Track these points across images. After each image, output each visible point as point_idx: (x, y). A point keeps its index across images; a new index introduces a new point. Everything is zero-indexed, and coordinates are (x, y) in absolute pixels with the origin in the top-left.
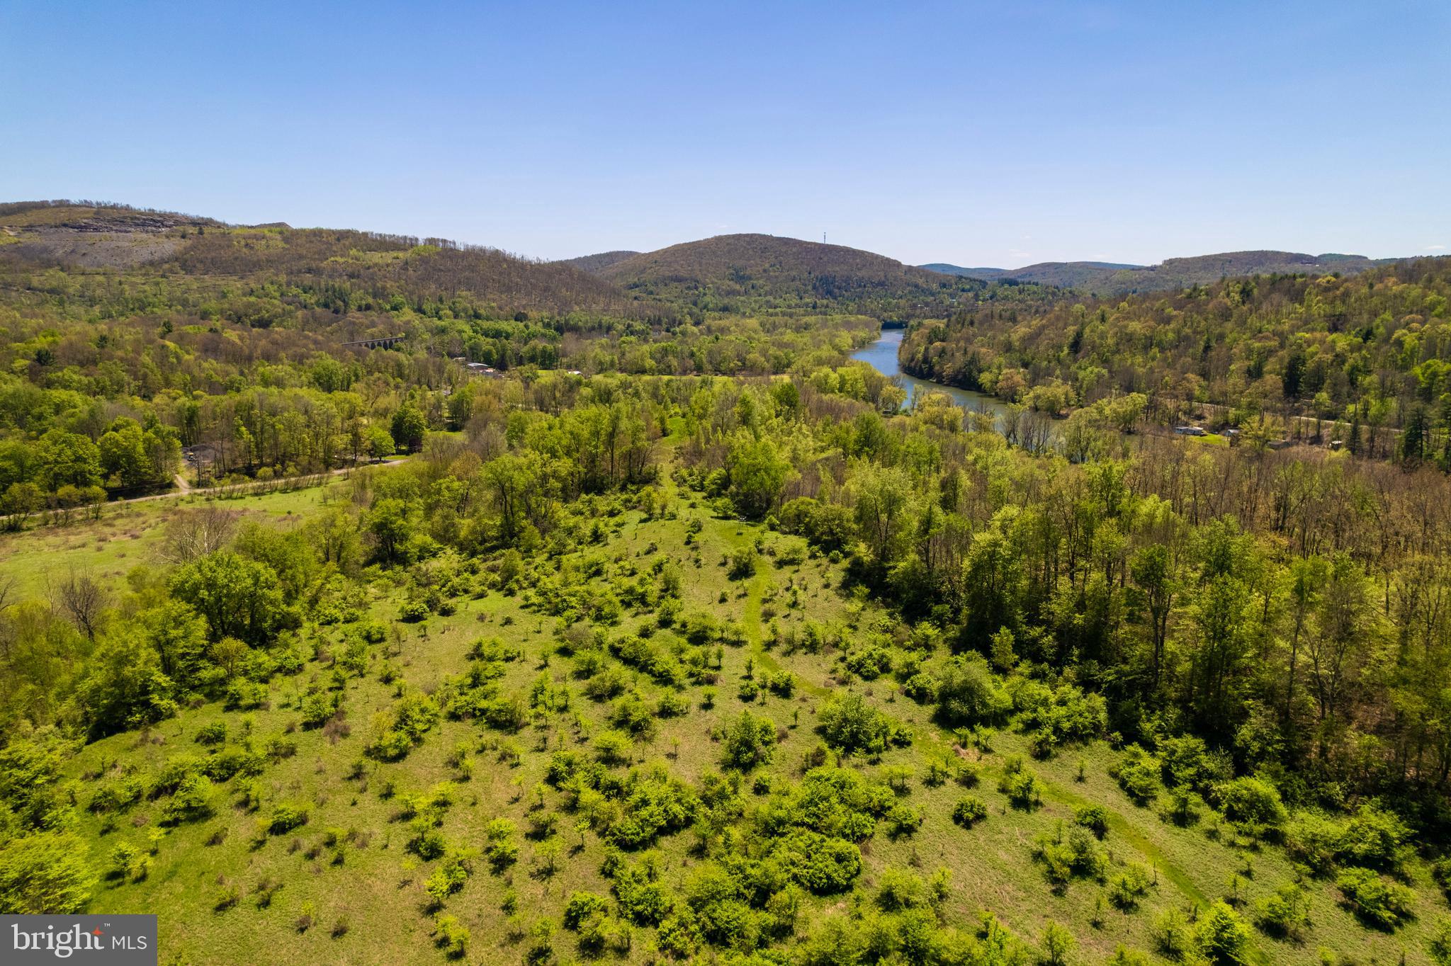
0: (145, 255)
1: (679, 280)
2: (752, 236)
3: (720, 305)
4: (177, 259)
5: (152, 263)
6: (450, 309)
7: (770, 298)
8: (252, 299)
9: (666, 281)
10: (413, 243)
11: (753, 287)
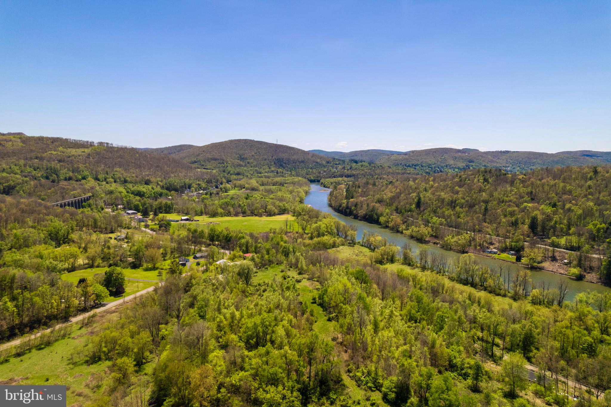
1: (216, 160)
2: (246, 140)
3: (236, 172)
6: (112, 178)
7: (257, 168)
9: (209, 160)
10: (91, 144)
11: (248, 163)
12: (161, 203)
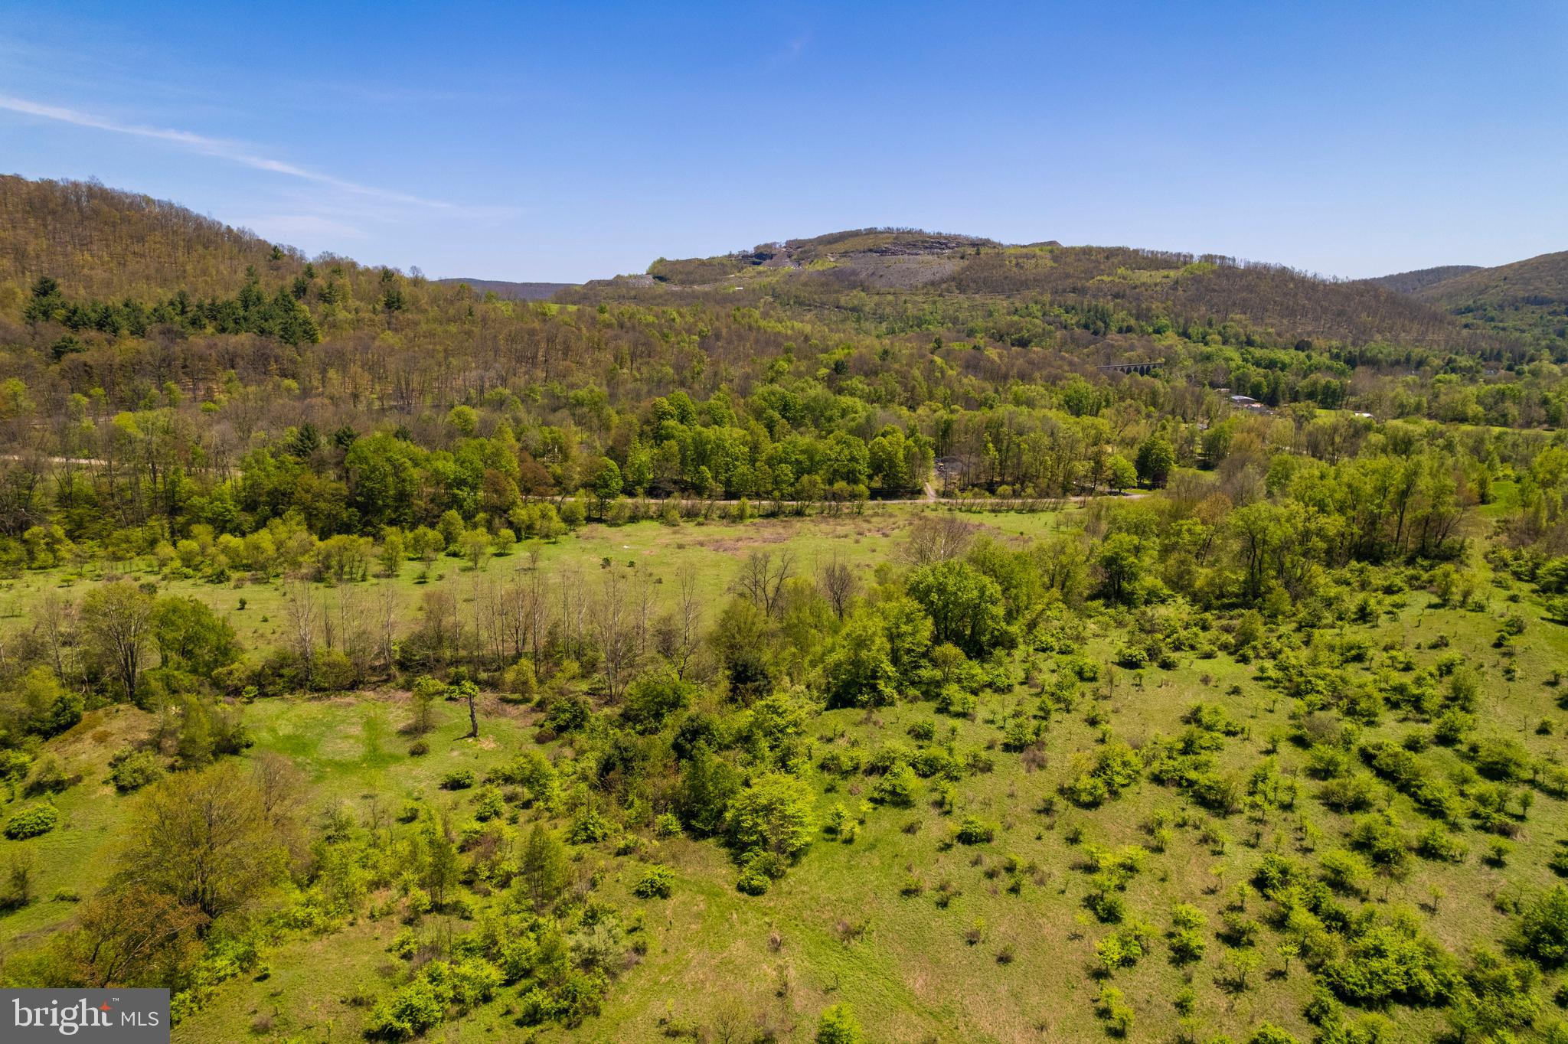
0: (928, 276)
1: (1539, 301)
4: (954, 279)
5: (933, 284)
6: (1220, 333)
8: (1016, 318)
9: (1516, 304)
12: (1316, 383)
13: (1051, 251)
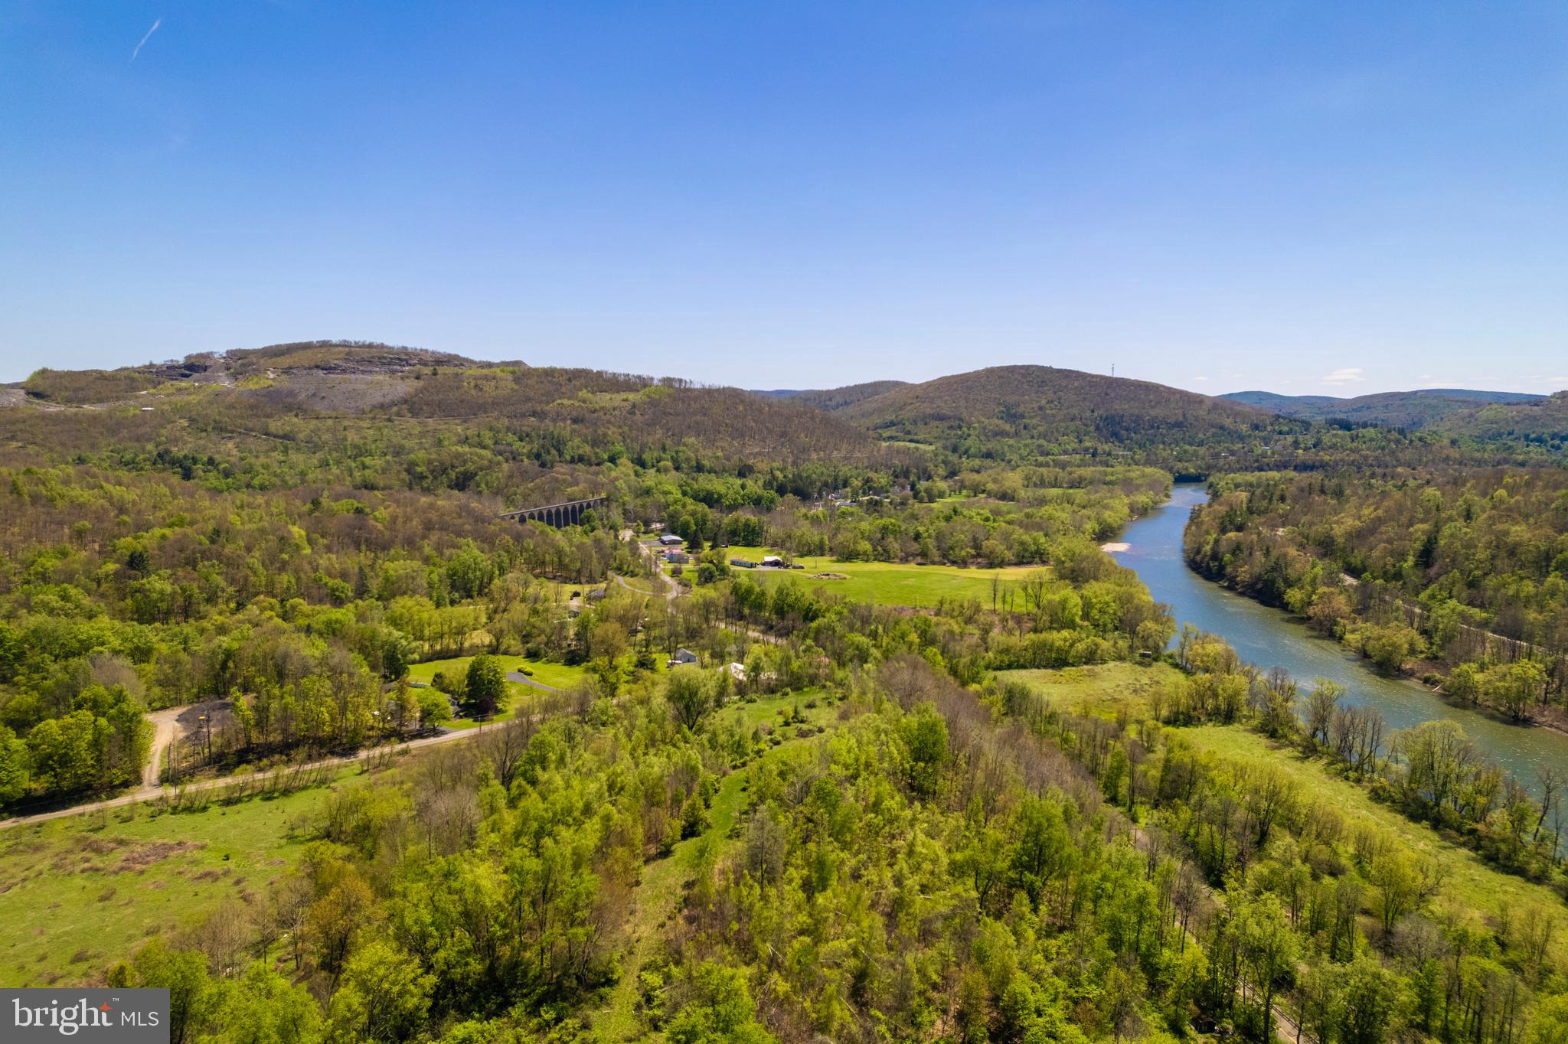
0: (377, 398)
1: (942, 418)
2: (1031, 368)
3: (984, 449)
4: (406, 402)
5: (382, 406)
6: (673, 459)
7: (1042, 442)
9: (926, 420)
10: (644, 383)
11: (1025, 427)
12: (737, 521)
13: (513, 373)
